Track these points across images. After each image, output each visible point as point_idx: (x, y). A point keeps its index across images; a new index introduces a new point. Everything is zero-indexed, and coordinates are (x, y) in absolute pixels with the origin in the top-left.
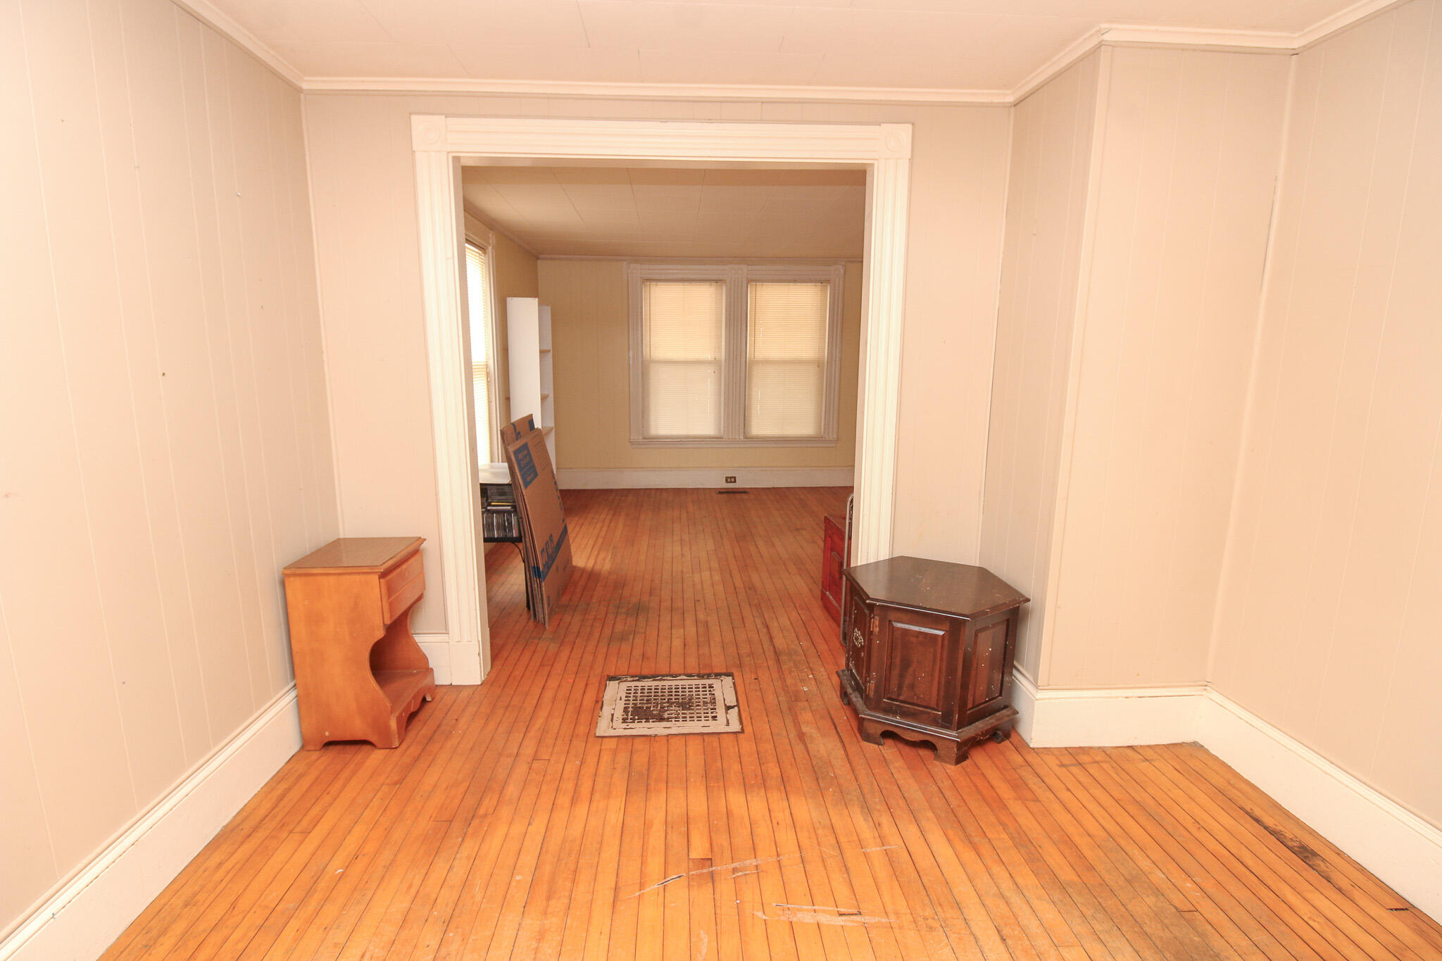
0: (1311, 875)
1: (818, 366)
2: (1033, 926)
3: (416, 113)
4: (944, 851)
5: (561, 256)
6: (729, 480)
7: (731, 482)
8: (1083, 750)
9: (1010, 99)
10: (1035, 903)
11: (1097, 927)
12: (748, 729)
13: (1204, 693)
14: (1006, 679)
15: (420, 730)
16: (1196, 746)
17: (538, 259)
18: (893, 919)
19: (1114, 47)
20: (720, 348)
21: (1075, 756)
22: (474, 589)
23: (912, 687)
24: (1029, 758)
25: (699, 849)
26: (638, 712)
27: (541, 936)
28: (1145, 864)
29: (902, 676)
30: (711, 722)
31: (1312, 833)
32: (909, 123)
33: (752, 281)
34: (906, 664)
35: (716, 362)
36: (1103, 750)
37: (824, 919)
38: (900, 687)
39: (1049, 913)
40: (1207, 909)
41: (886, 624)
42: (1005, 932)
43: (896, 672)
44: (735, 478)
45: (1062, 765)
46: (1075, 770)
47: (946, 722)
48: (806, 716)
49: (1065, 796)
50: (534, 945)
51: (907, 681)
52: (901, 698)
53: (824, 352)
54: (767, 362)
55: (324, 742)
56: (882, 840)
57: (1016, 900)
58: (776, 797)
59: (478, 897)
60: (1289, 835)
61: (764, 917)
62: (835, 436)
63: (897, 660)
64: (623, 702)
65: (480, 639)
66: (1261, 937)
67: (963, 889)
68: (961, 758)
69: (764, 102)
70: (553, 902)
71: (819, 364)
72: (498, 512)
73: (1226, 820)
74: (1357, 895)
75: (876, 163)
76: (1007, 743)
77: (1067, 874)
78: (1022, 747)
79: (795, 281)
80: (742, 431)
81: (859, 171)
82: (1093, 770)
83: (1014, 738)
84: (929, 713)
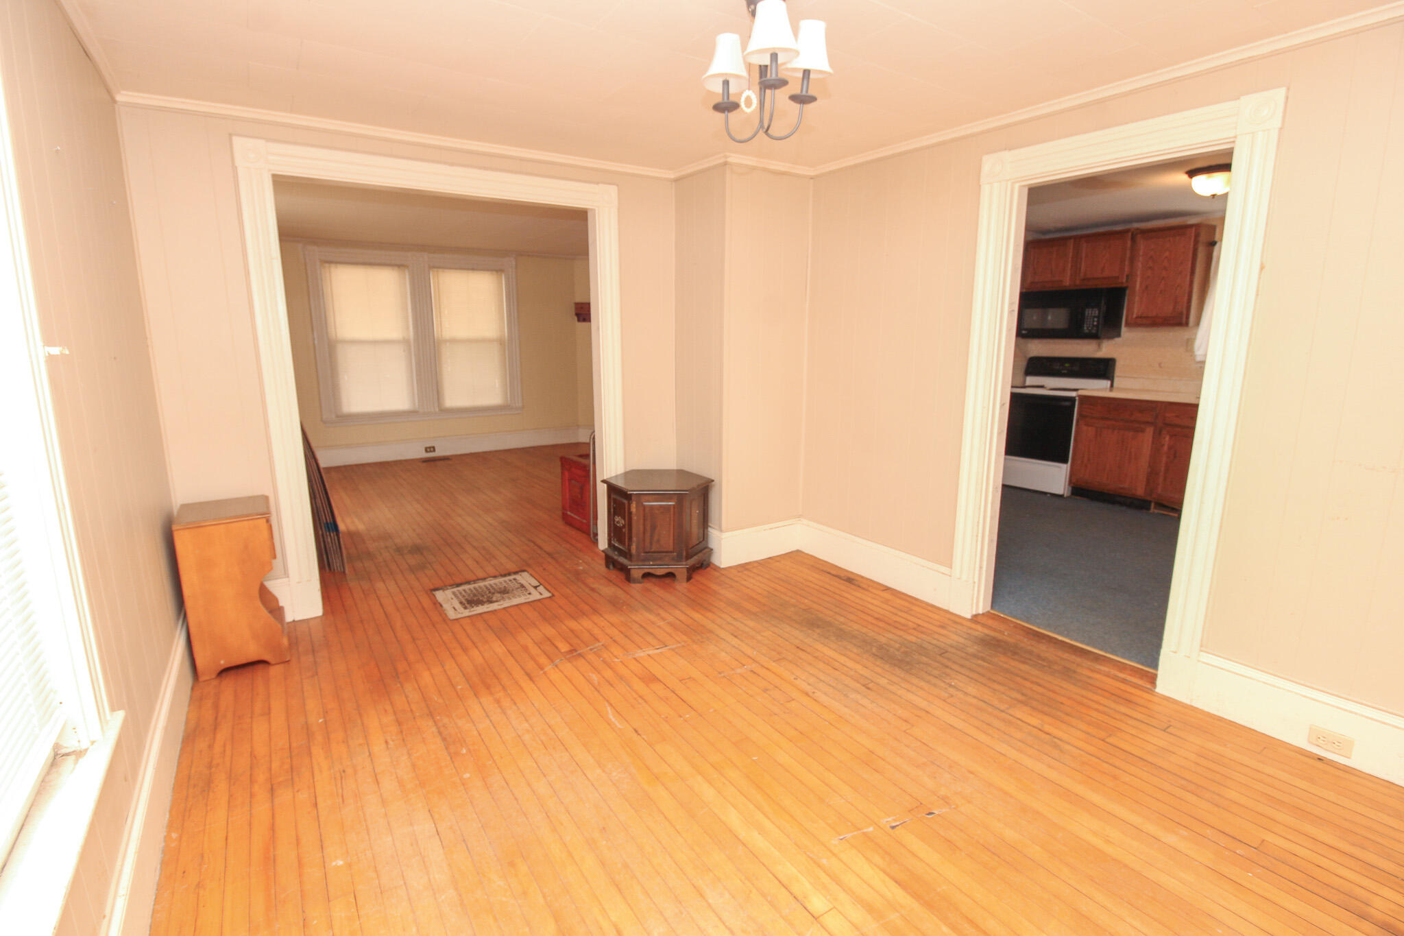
0: (853, 587)
1: (501, 344)
2: (747, 629)
3: (237, 136)
4: (696, 616)
6: (432, 449)
7: (431, 451)
8: (747, 564)
9: (672, 176)
10: (745, 622)
11: (773, 622)
12: (556, 594)
13: (799, 522)
14: (706, 530)
16: (798, 551)
18: (683, 644)
19: (732, 165)
20: (408, 328)
21: (745, 567)
23: (658, 541)
24: (722, 572)
25: (564, 647)
26: (471, 602)
28: (787, 599)
29: (652, 536)
30: (529, 596)
31: (852, 573)
32: (615, 185)
33: (434, 267)
34: (654, 528)
35: (405, 341)
36: (756, 562)
37: (651, 652)
38: (651, 543)
39: (752, 624)
40: (815, 606)
41: (639, 504)
42: (735, 634)
43: (648, 535)
44: (434, 447)
45: (739, 572)
46: (745, 572)
47: (679, 559)
48: (590, 581)
49: (744, 583)
51: (656, 538)
52: (652, 550)
53: (504, 332)
54: (454, 341)
55: (218, 672)
56: (664, 619)
57: (735, 623)
58: (596, 618)
60: (842, 575)
61: (619, 660)
62: (520, 405)
63: (648, 528)
64: (455, 599)
65: (318, 578)
66: (837, 610)
67: (710, 625)
68: (689, 578)
71: (501, 342)
73: (817, 576)
74: (870, 589)
75: (597, 209)
76: (708, 569)
77: (754, 609)
78: (717, 569)
79: (473, 269)
80: (436, 405)
81: (581, 212)
82: (755, 570)
83: (711, 566)
84: (669, 555)
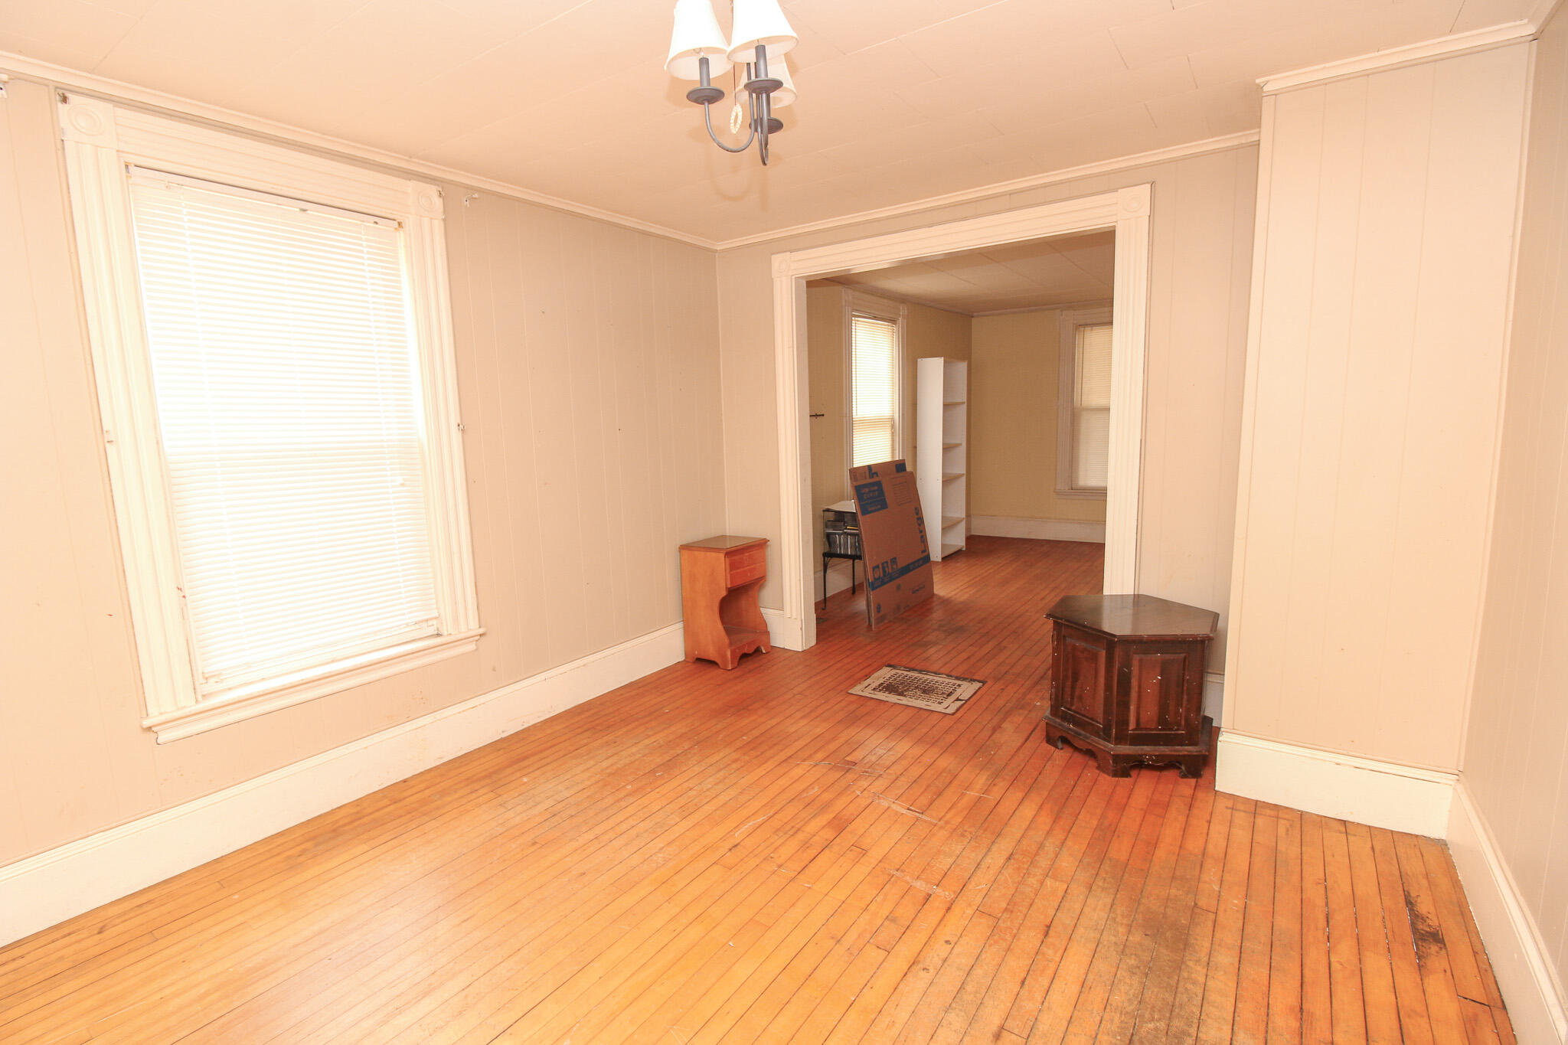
3: (773, 254)
5: (987, 313)
8: (1276, 807)
12: (959, 714)
13: (1453, 783)
15: (749, 665)
16: (1438, 842)
17: (973, 317)
18: (942, 822)
19: (1276, 95)
22: (800, 580)
23: (1080, 698)
24: (1201, 795)
25: (854, 757)
26: (890, 688)
27: (735, 761)
29: (1073, 688)
30: (935, 704)
32: (1148, 183)
38: (1072, 698)
41: (1062, 638)
43: (1069, 683)
45: (1232, 808)
47: (1105, 735)
48: (1017, 718)
50: (729, 762)
51: (1077, 693)
52: (1073, 708)
55: (701, 658)
59: (720, 738)
61: (859, 794)
63: (1070, 673)
64: (885, 679)
65: (803, 618)
68: (1120, 773)
69: (1011, 194)
70: (752, 752)
72: (851, 534)
75: (1116, 225)
78: (1206, 786)
81: (1110, 232)
82: (1264, 820)
83: (1205, 779)
84: (1093, 725)
